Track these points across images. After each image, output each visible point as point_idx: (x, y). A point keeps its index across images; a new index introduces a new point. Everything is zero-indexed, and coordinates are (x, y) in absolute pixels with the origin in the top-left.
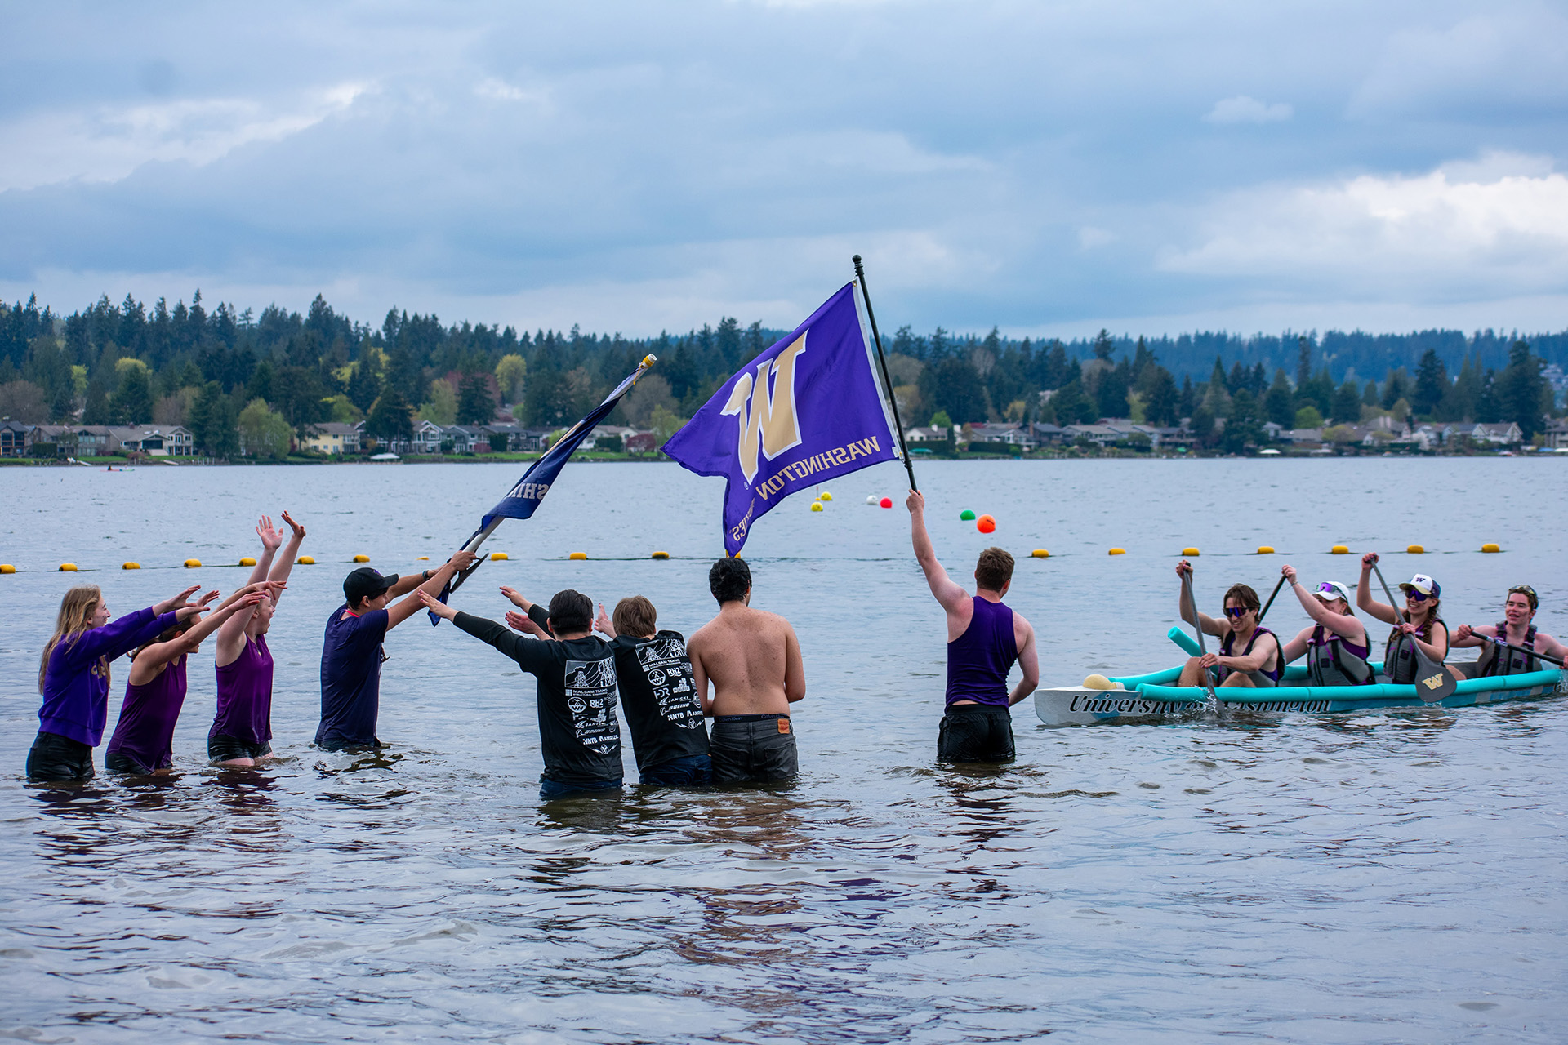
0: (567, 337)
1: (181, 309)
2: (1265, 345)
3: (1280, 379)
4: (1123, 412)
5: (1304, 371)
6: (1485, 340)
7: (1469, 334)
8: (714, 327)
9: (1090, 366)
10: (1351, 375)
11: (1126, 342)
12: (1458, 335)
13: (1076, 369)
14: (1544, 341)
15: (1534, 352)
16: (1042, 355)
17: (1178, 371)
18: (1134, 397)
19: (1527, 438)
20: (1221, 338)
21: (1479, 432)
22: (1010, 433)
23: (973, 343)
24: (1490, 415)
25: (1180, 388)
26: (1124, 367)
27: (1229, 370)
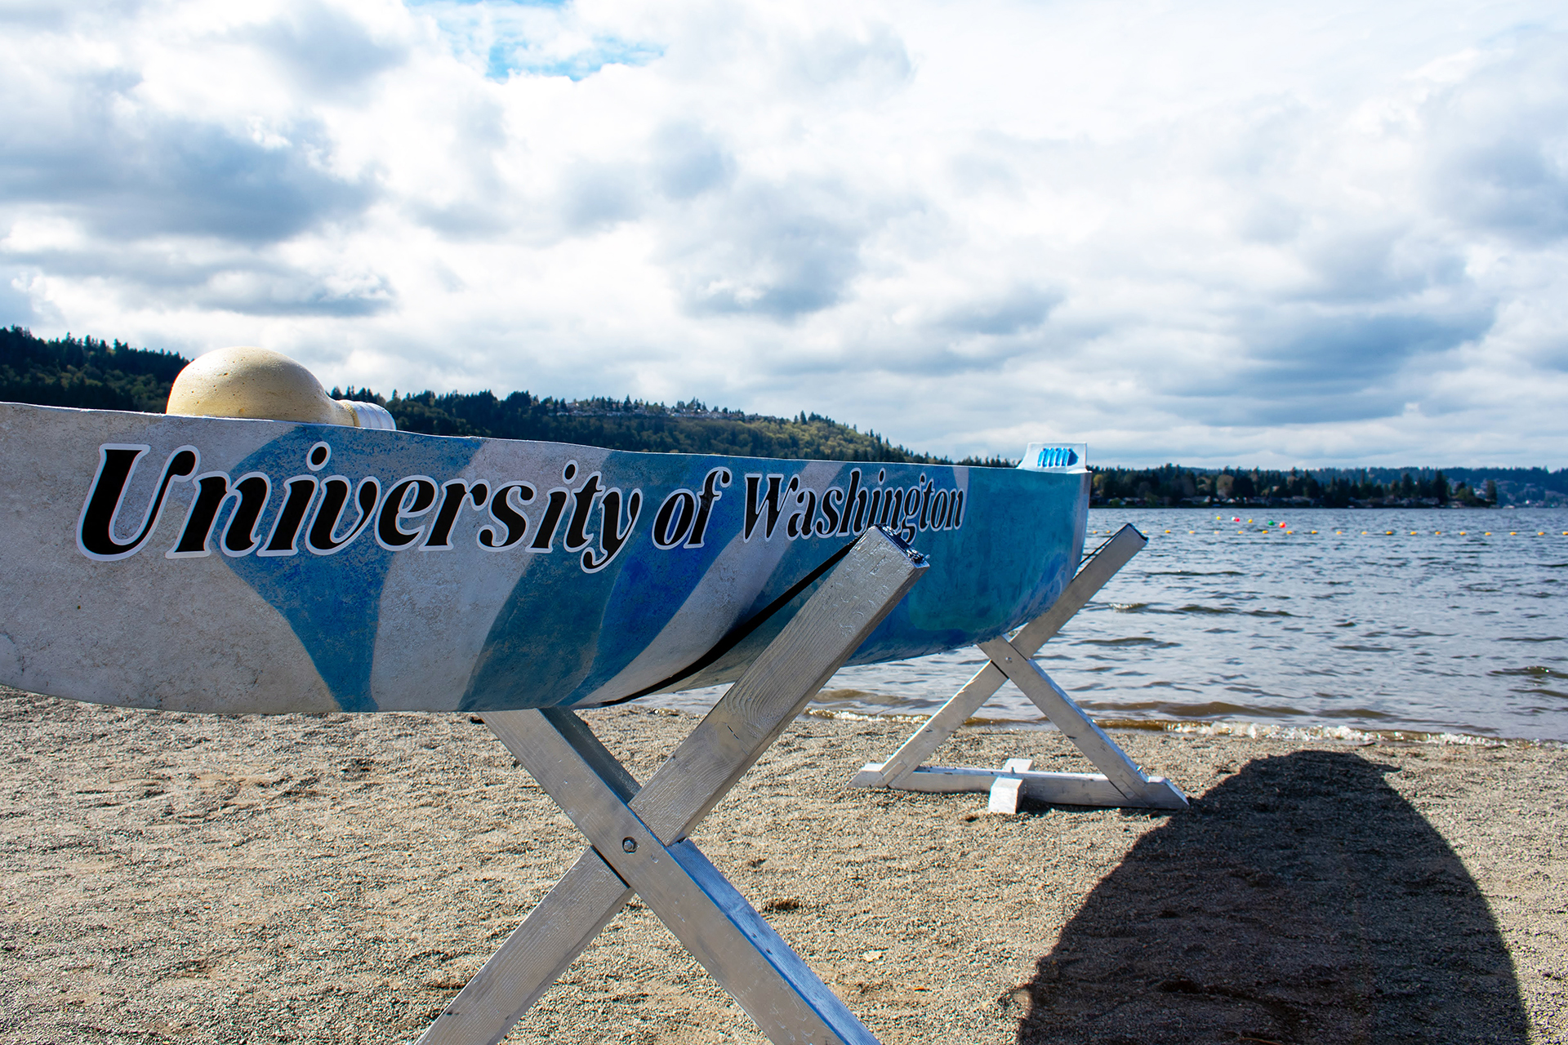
0: (1116, 469)
1: (993, 461)
2: (1349, 472)
3: (1355, 482)
4: (1301, 494)
5: (1364, 480)
6: (1426, 470)
7: (1420, 468)
8: (1164, 466)
9: (1290, 478)
10: (1379, 482)
11: (1301, 471)
12: (1416, 469)
13: (1285, 480)
14: (1447, 471)
15: (1444, 474)
16: (1273, 475)
17: (1320, 480)
18: (1305, 489)
19: (1441, 503)
20: (1334, 470)
21: (1424, 501)
22: (1263, 501)
23: (1250, 471)
24: (1428, 495)
25: (1320, 485)
26: (1301, 479)
27: (1337, 480)
